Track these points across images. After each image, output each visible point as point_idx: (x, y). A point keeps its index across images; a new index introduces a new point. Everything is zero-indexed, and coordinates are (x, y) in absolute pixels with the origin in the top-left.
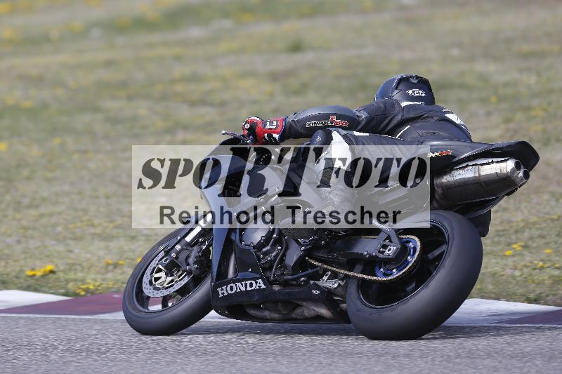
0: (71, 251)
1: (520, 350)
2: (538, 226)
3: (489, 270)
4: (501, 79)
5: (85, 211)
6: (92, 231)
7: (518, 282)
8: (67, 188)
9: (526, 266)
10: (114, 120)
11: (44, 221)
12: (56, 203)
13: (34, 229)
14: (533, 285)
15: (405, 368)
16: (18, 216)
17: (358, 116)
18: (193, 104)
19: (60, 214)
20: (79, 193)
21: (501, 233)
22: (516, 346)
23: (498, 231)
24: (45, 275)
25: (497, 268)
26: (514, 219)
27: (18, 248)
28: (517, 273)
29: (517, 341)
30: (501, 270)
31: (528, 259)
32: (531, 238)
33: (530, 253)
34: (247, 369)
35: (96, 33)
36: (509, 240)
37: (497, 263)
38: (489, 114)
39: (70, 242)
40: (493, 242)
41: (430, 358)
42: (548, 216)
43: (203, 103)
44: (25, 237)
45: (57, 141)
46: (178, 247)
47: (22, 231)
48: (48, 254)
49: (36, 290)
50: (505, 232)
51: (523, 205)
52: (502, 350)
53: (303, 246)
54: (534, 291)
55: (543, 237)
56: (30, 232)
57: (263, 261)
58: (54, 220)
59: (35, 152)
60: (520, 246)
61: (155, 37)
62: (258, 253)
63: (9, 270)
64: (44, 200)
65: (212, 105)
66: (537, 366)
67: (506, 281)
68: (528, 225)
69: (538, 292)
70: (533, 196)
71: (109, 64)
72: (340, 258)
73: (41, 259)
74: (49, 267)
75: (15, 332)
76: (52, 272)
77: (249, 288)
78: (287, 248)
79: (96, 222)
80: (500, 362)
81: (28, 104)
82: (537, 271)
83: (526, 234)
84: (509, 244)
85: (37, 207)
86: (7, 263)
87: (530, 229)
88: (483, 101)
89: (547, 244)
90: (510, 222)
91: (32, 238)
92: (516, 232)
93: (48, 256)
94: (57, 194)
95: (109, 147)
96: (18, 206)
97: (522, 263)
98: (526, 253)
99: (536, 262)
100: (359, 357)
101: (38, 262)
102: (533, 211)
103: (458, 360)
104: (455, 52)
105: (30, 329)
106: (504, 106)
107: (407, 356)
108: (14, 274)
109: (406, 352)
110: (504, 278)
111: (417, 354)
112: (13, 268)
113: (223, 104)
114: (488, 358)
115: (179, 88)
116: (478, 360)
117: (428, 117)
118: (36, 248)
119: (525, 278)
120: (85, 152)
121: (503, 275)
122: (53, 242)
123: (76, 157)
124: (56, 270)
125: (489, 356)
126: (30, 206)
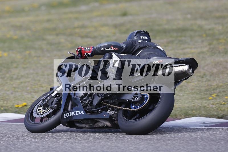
0: (33, 97)
1: (215, 138)
2: (222, 87)
3: (203, 105)
4: (207, 27)
5: (39, 81)
6: (42, 89)
7: (214, 110)
8: (32, 71)
9: (218, 104)
10: (51, 44)
11: (23, 85)
12: (27, 78)
13: (18, 88)
14: (221, 111)
15: (169, 145)
16: (12, 83)
17: (122, 46)
18: (82, 37)
19: (29, 82)
20: (37, 73)
21: (208, 90)
22: (213, 136)
23: (206, 89)
24: (23, 107)
25: (206, 104)
26: (213, 84)
27: (12, 96)
28: (214, 106)
29: (214, 134)
30: (207, 105)
31: (218, 100)
32: (220, 92)
33: (220, 98)
34: (105, 145)
35: (43, 8)
36: (211, 93)
37: (206, 102)
38: (202, 41)
39: (33, 93)
40: (204, 94)
41: (178, 141)
42: (226, 83)
43: (87, 37)
44: (15, 91)
45: (27, 52)
46: (48, 98)
47: (13, 89)
48: (24, 98)
49: (19, 113)
50: (209, 90)
51: (217, 79)
52: (208, 138)
53: (100, 97)
54: (221, 114)
55: (224, 92)
56: (17, 89)
57: (84, 103)
58: (26, 84)
59: (18, 57)
60: (215, 95)
61: (67, 10)
62: (82, 100)
63: (8, 105)
64: (22, 76)
65: (90, 37)
66: (222, 144)
67: (209, 110)
68: (218, 87)
69: (222, 114)
70: (220, 75)
71: (48, 21)
72: (116, 102)
73: (21, 100)
74: (25, 104)
75: (11, 130)
76: (25, 106)
77: (77, 114)
78: (93, 98)
79: (43, 85)
80: (207, 143)
81: (16, 37)
82: (222, 105)
83: (218, 90)
84: (211, 95)
85: (19, 79)
86: (7, 102)
87: (219, 88)
88: (201, 36)
89: (226, 94)
90: (211, 85)
91: (18, 92)
92: (214, 90)
93: (24, 99)
94: (27, 74)
95: (49, 55)
96: (12, 79)
97: (216, 102)
98: (217, 98)
99: (222, 102)
100: (150, 140)
101: (20, 102)
102: (221, 81)
103: (190, 142)
104: (189, 16)
105: (17, 129)
106: (208, 38)
107: (170, 140)
108: (10, 106)
109: (169, 138)
110: (209, 108)
111: (173, 139)
112: (10, 104)
113: (95, 37)
114: (202, 141)
115: (77, 30)
116: (198, 142)
117: (149, 47)
118: (19, 96)
119: (217, 108)
120: (39, 57)
121: (208, 107)
122: (26, 94)
123: (35, 59)
124: (27, 105)
125: (203, 140)
126: (16, 79)
